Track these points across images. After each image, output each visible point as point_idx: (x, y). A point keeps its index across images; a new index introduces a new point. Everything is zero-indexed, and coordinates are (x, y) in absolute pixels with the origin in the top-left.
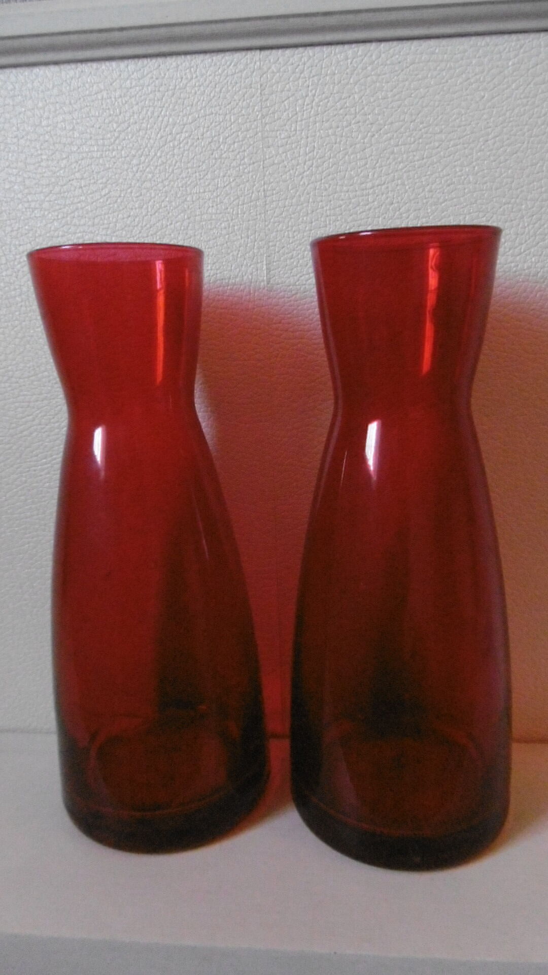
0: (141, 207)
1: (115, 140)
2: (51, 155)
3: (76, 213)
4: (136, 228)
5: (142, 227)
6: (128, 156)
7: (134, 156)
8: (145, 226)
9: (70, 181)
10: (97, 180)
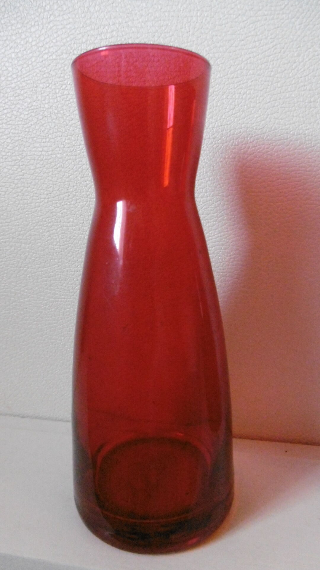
0: (299, 55)
1: (285, 7)
2: (235, 19)
3: (249, 61)
4: (293, 71)
5: (298, 70)
6: (293, 18)
7: (298, 18)
8: (301, 69)
9: (247, 37)
10: (268, 37)
